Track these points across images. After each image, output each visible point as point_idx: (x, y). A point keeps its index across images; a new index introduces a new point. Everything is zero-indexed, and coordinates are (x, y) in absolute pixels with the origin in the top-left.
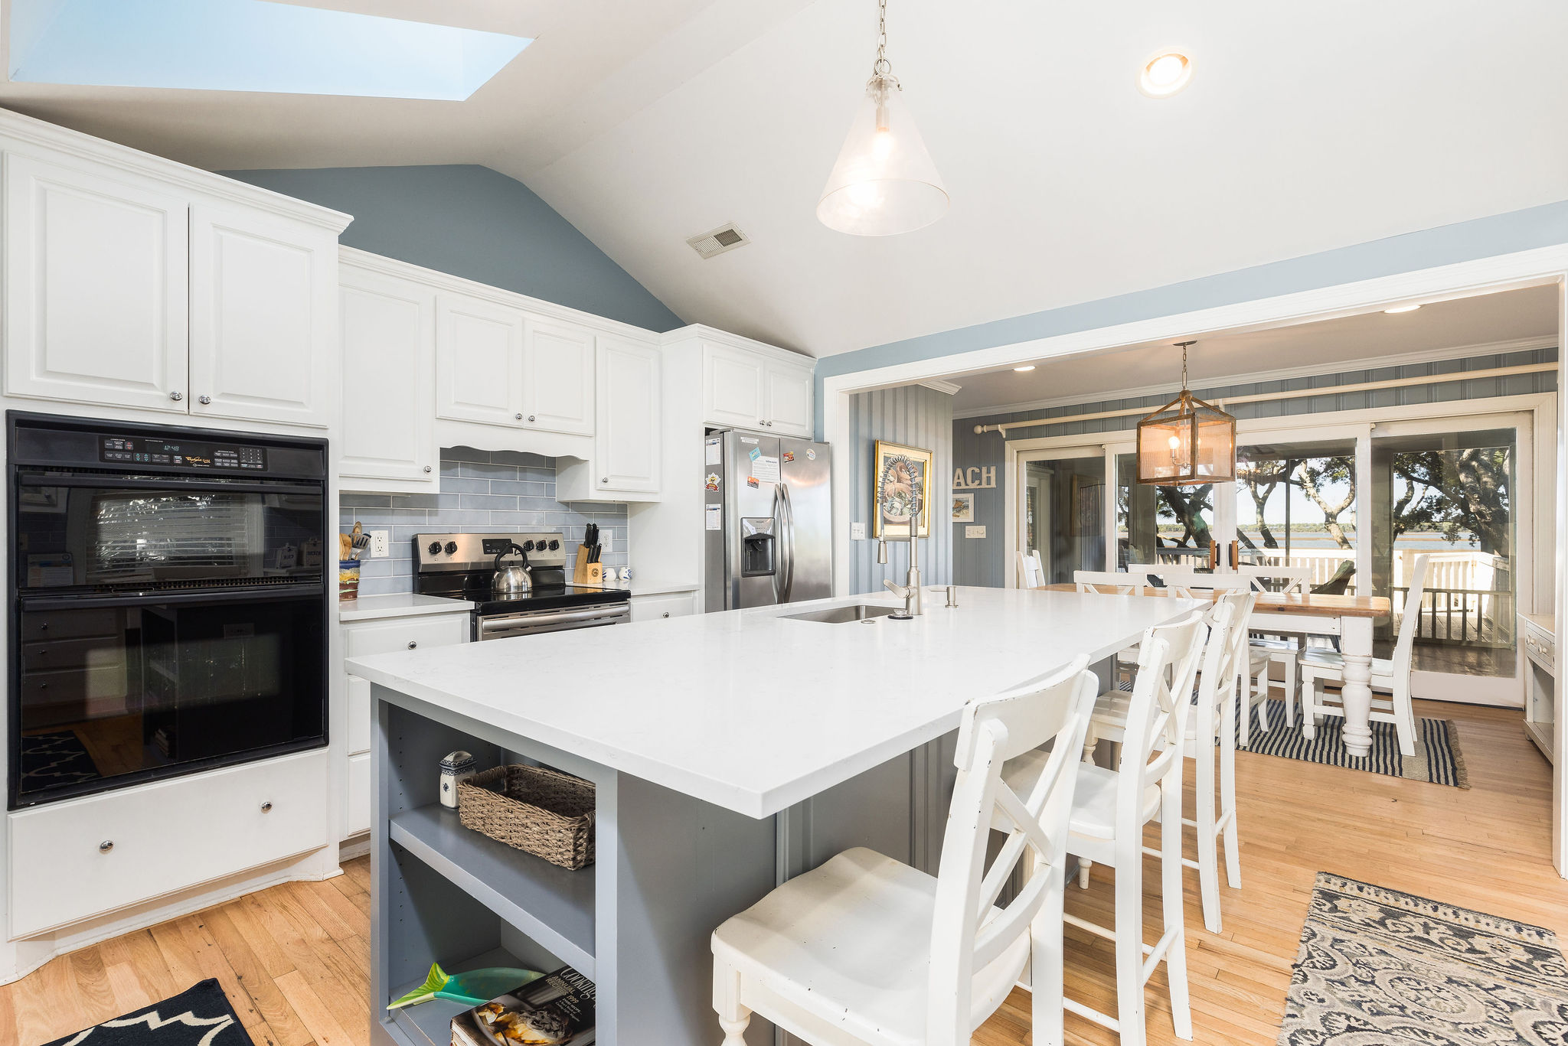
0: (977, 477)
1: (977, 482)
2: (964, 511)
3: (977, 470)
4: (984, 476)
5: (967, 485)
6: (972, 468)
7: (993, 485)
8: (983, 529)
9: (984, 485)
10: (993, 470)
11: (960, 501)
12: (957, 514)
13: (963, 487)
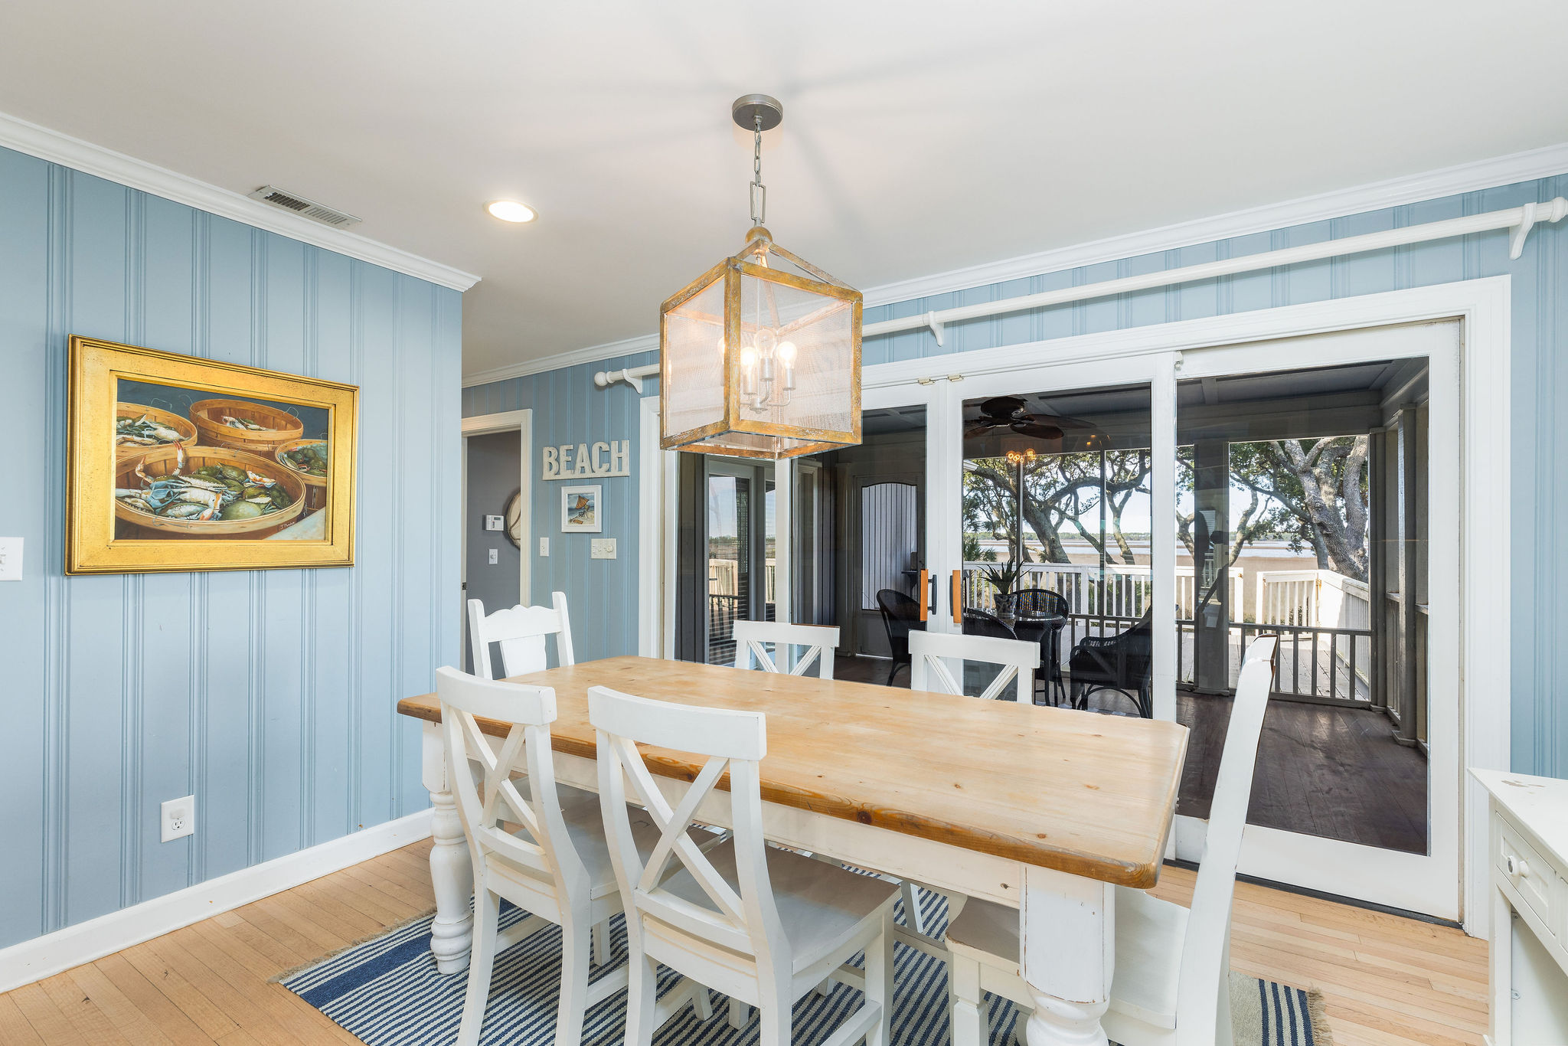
0: (605, 456)
1: (605, 466)
2: (590, 514)
3: (605, 447)
4: (614, 455)
5: (593, 472)
6: (599, 444)
7: (626, 471)
8: (612, 543)
9: (614, 473)
10: (626, 444)
11: (584, 498)
12: (580, 519)
13: (588, 474)
